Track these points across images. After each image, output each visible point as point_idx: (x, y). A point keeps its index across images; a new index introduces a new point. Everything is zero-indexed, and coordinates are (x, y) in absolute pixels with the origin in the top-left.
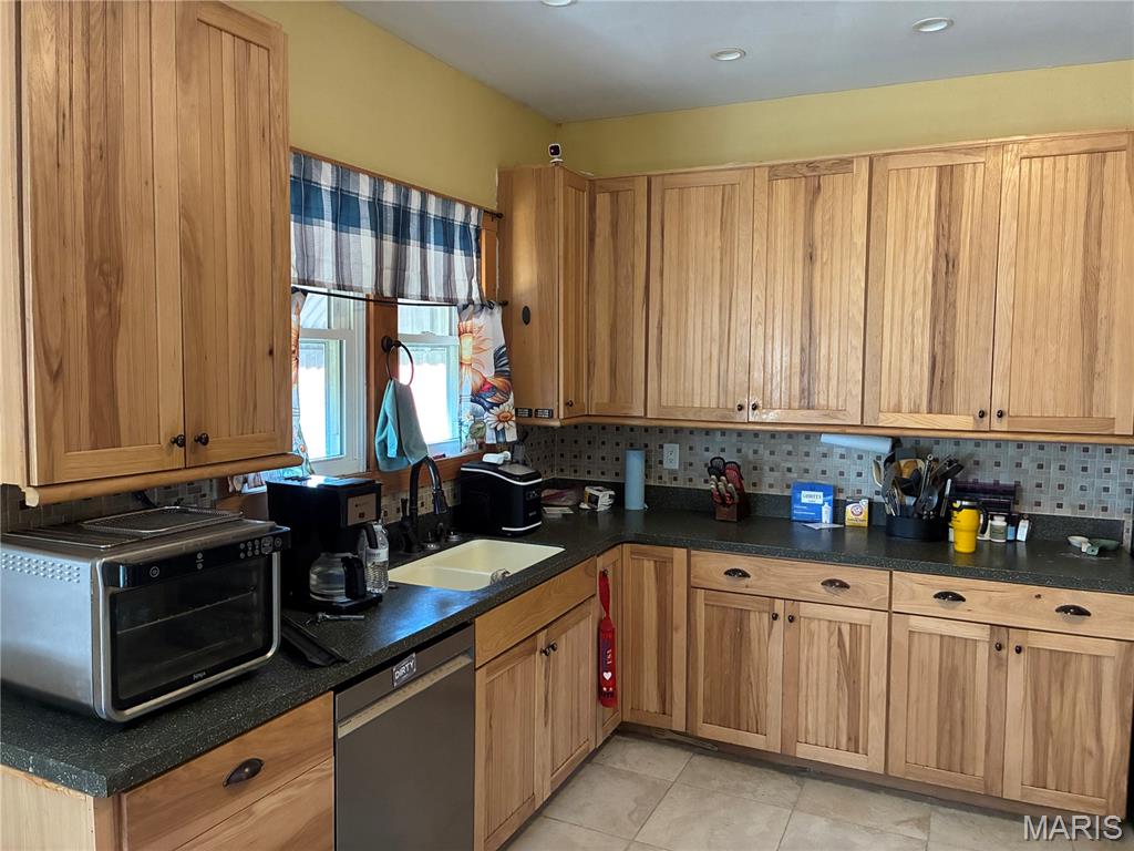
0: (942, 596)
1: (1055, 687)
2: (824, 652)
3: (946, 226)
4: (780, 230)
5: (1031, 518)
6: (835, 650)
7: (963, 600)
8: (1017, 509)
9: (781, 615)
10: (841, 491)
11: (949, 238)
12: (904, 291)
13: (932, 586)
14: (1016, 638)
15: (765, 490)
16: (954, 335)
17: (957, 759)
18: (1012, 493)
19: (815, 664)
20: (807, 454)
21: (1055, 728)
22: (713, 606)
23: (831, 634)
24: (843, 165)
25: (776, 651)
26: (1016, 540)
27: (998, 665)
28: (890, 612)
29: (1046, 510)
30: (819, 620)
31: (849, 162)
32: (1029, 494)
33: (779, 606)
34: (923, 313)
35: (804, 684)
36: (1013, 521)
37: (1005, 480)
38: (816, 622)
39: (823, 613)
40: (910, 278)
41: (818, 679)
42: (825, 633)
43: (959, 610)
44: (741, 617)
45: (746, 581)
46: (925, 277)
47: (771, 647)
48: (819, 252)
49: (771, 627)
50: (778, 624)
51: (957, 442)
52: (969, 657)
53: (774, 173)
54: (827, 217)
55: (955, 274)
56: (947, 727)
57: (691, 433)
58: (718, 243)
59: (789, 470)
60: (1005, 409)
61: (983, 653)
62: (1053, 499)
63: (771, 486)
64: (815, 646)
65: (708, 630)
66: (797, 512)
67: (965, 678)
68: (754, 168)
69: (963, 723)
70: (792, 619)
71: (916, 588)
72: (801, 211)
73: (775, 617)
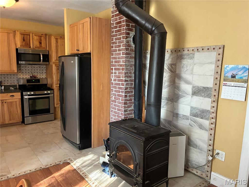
1: (11, 107)
5: (4, 86)
8: (1, 85)
14: (5, 101)
21: (11, 112)
26: (2, 89)
27: (2, 105)
29: (6, 84)
32: (3, 82)
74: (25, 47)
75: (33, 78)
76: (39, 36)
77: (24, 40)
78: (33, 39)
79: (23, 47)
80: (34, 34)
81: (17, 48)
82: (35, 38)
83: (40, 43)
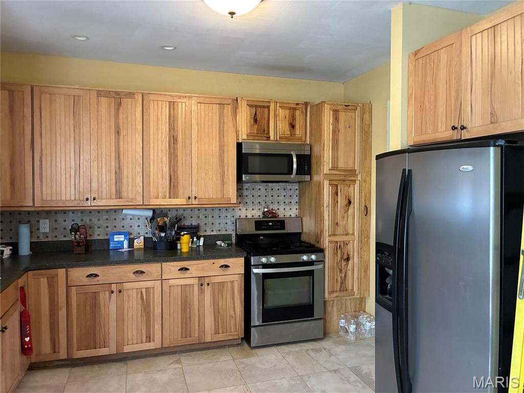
0: (181, 269)
1: (220, 296)
2: (135, 303)
3: (173, 125)
4: (103, 119)
5: (204, 236)
6: (140, 301)
7: (189, 269)
8: (199, 234)
9: (115, 290)
10: (131, 234)
11: (174, 130)
12: (158, 150)
13: (177, 266)
14: (207, 281)
15: (96, 237)
16: (178, 167)
17: (188, 332)
18: (197, 228)
19: (131, 308)
20: (115, 219)
21: (221, 311)
22: (80, 293)
23: (137, 294)
24: (131, 95)
25: (113, 307)
26: (199, 246)
27: (201, 291)
28: (162, 280)
29: (208, 233)
30: (132, 289)
31: (133, 94)
32: (202, 228)
33: (114, 287)
34: (166, 159)
35: (126, 319)
36: (199, 239)
37: (195, 223)
38: (131, 290)
39: (134, 287)
40: (160, 144)
41: (132, 315)
42: (135, 294)
43: (187, 274)
44: (95, 295)
45: (97, 278)
46: (166, 144)
47: (110, 306)
48: (122, 130)
49: (110, 297)
50: (114, 295)
51: (177, 209)
52: (191, 291)
53: (100, 94)
54: (125, 116)
55: (177, 144)
56: (184, 321)
57: (56, 213)
58: (72, 122)
59: (107, 227)
60: (197, 196)
61: (196, 288)
62: (210, 228)
63: (99, 235)
64: (131, 302)
65: (78, 305)
66: (112, 245)
67: (190, 299)
68: (90, 90)
69: (190, 317)
70: (120, 292)
71: (171, 268)
72: (113, 112)
73: (112, 292)
74: (256, 138)
75: (269, 218)
76: (290, 109)
77: (256, 121)
78: (275, 115)
79: (252, 138)
80: (278, 104)
81: (240, 141)
82: (282, 113)
83: (293, 126)
